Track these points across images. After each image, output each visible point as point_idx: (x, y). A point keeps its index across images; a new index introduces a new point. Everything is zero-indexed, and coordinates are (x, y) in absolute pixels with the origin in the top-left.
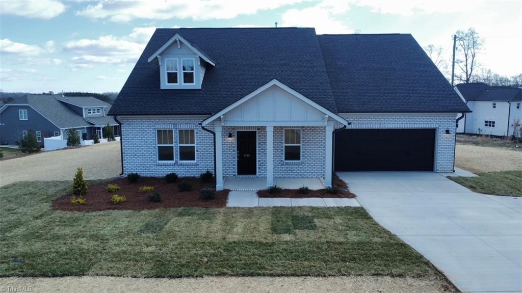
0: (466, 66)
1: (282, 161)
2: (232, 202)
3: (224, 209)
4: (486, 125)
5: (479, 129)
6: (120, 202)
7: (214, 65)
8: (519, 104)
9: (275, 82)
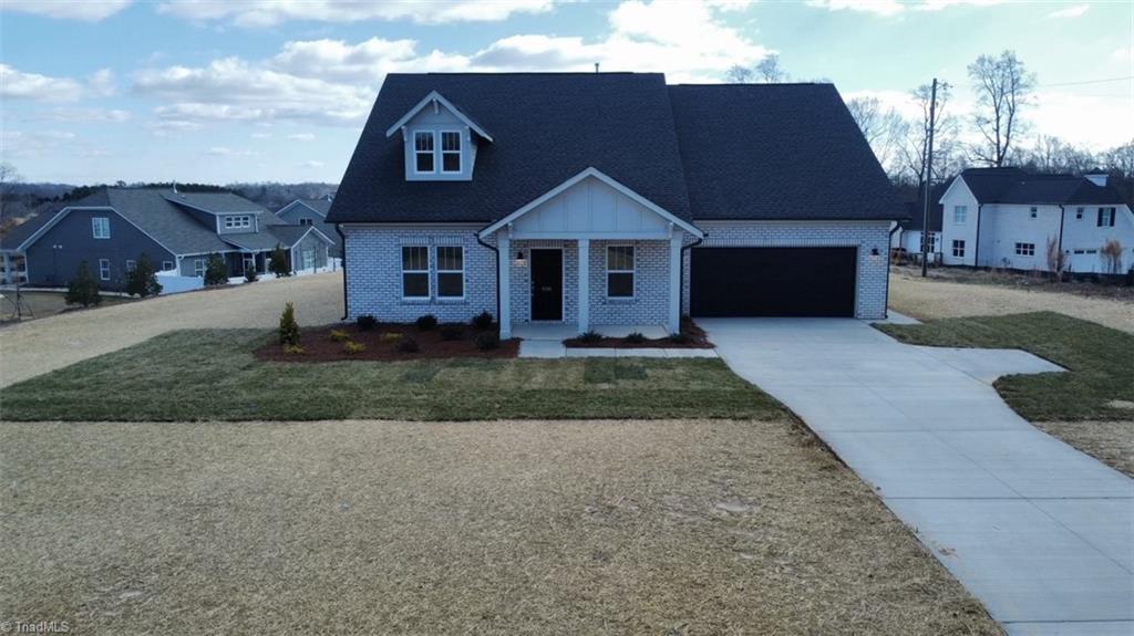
0: (997, 130)
1: (603, 298)
2: (526, 352)
3: (515, 359)
4: (1019, 252)
5: (1004, 260)
6: (358, 352)
7: (491, 139)
8: (1080, 210)
9: (591, 171)
